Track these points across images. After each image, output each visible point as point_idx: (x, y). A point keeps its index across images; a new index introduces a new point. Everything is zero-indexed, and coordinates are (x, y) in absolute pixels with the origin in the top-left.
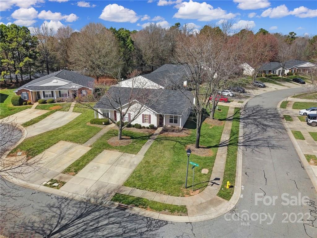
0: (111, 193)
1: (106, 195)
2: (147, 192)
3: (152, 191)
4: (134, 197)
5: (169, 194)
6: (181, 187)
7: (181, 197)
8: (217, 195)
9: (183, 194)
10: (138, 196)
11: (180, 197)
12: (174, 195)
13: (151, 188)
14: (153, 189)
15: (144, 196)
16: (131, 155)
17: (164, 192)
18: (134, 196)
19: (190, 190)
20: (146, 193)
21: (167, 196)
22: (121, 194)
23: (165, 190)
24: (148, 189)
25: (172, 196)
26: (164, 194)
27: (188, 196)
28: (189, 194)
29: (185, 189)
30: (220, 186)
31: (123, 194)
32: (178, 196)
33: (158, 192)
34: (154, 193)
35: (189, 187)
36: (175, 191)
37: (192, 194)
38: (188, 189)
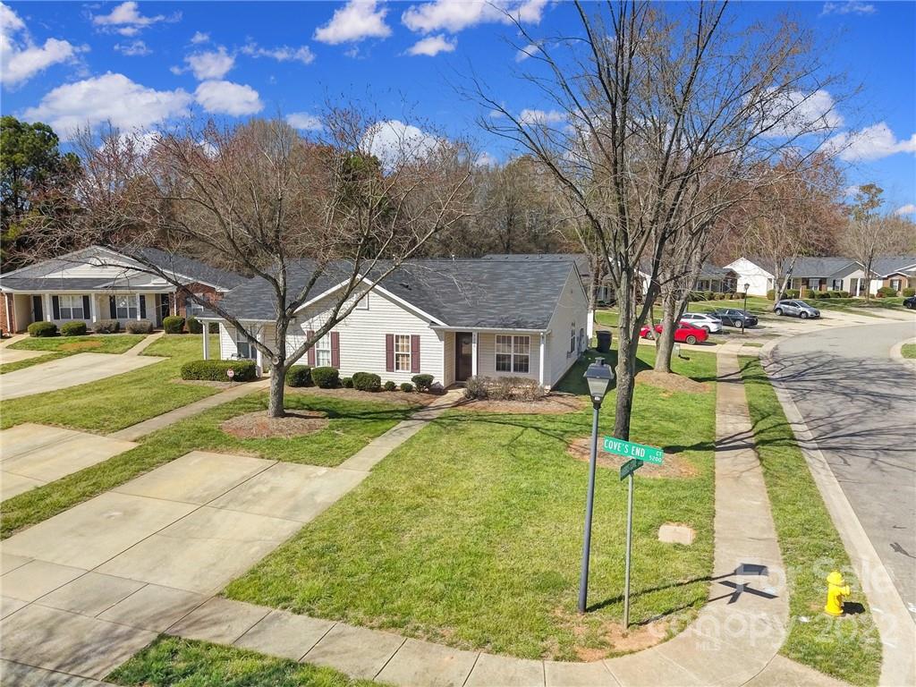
0: (129, 635)
1: (93, 646)
2: (350, 628)
3: (380, 628)
4: (261, 657)
5: (481, 644)
6: (555, 606)
7: (557, 659)
8: (781, 652)
9: (571, 643)
10: (285, 655)
11: (549, 663)
12: (513, 647)
13: (374, 612)
14: (388, 612)
15: (325, 654)
16: (311, 468)
17: (449, 632)
18: (262, 651)
19: (611, 624)
20: (340, 635)
21: (470, 656)
22: (190, 638)
23: (458, 622)
24: (361, 615)
25: (500, 657)
26: (451, 645)
27: (599, 653)
28: (603, 643)
29: (580, 617)
30: (784, 603)
31: (196, 643)
32: (539, 655)
33: (417, 629)
34: (390, 636)
35: (598, 606)
36: (520, 625)
37: (621, 645)
38: (596, 616)
